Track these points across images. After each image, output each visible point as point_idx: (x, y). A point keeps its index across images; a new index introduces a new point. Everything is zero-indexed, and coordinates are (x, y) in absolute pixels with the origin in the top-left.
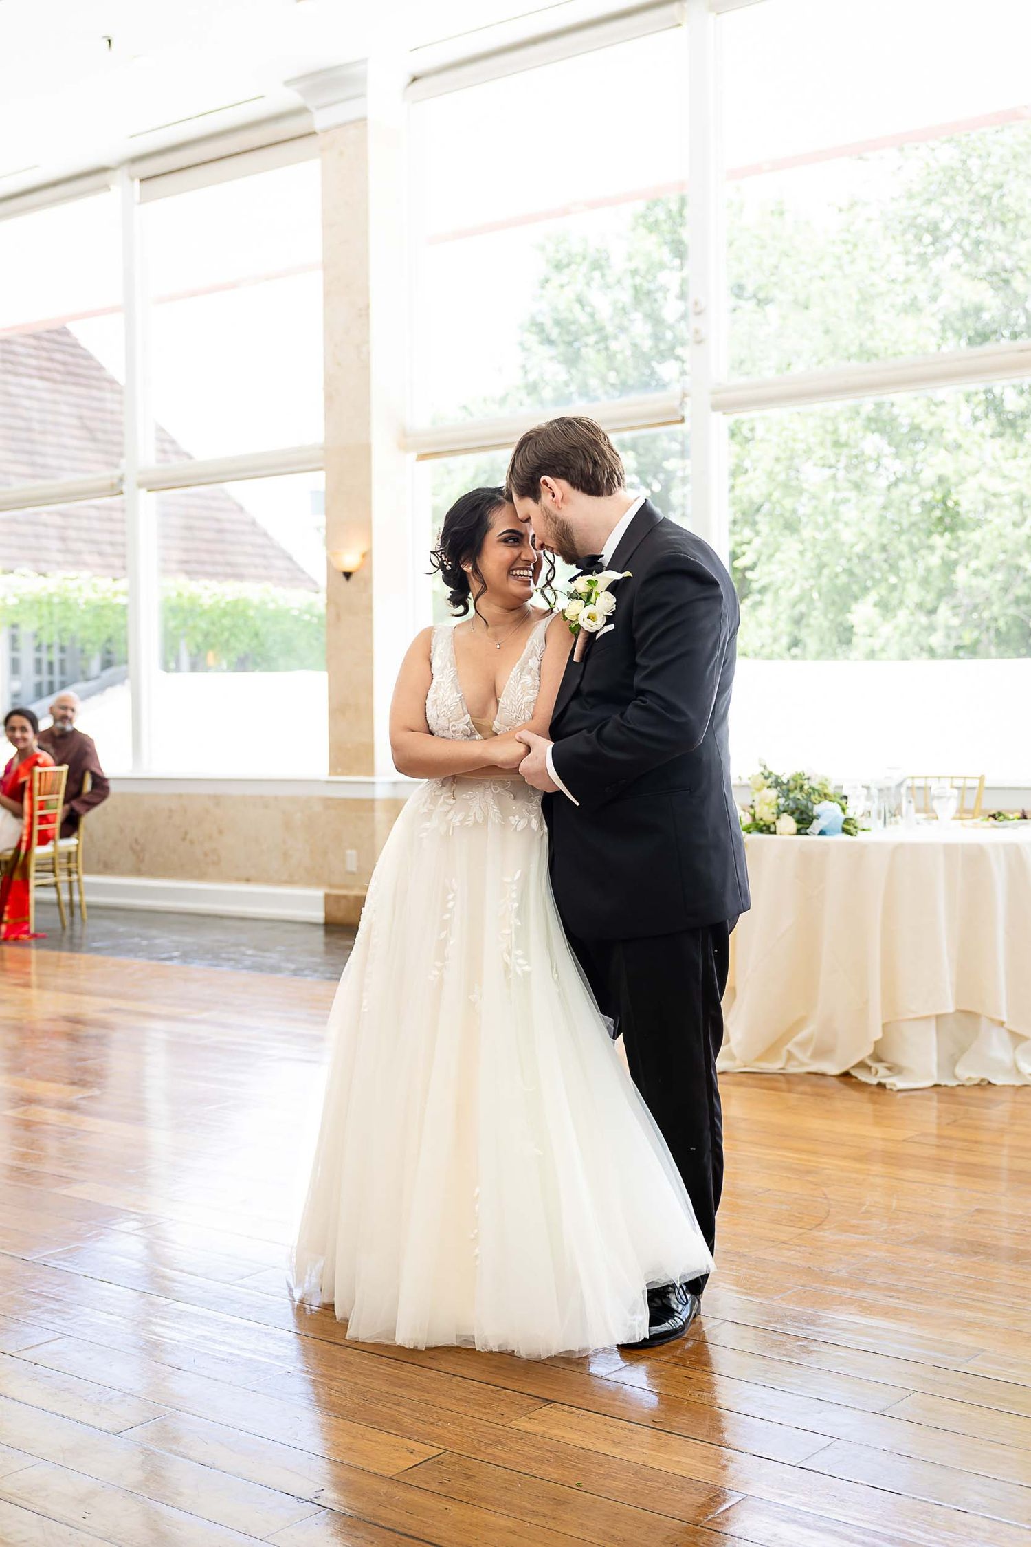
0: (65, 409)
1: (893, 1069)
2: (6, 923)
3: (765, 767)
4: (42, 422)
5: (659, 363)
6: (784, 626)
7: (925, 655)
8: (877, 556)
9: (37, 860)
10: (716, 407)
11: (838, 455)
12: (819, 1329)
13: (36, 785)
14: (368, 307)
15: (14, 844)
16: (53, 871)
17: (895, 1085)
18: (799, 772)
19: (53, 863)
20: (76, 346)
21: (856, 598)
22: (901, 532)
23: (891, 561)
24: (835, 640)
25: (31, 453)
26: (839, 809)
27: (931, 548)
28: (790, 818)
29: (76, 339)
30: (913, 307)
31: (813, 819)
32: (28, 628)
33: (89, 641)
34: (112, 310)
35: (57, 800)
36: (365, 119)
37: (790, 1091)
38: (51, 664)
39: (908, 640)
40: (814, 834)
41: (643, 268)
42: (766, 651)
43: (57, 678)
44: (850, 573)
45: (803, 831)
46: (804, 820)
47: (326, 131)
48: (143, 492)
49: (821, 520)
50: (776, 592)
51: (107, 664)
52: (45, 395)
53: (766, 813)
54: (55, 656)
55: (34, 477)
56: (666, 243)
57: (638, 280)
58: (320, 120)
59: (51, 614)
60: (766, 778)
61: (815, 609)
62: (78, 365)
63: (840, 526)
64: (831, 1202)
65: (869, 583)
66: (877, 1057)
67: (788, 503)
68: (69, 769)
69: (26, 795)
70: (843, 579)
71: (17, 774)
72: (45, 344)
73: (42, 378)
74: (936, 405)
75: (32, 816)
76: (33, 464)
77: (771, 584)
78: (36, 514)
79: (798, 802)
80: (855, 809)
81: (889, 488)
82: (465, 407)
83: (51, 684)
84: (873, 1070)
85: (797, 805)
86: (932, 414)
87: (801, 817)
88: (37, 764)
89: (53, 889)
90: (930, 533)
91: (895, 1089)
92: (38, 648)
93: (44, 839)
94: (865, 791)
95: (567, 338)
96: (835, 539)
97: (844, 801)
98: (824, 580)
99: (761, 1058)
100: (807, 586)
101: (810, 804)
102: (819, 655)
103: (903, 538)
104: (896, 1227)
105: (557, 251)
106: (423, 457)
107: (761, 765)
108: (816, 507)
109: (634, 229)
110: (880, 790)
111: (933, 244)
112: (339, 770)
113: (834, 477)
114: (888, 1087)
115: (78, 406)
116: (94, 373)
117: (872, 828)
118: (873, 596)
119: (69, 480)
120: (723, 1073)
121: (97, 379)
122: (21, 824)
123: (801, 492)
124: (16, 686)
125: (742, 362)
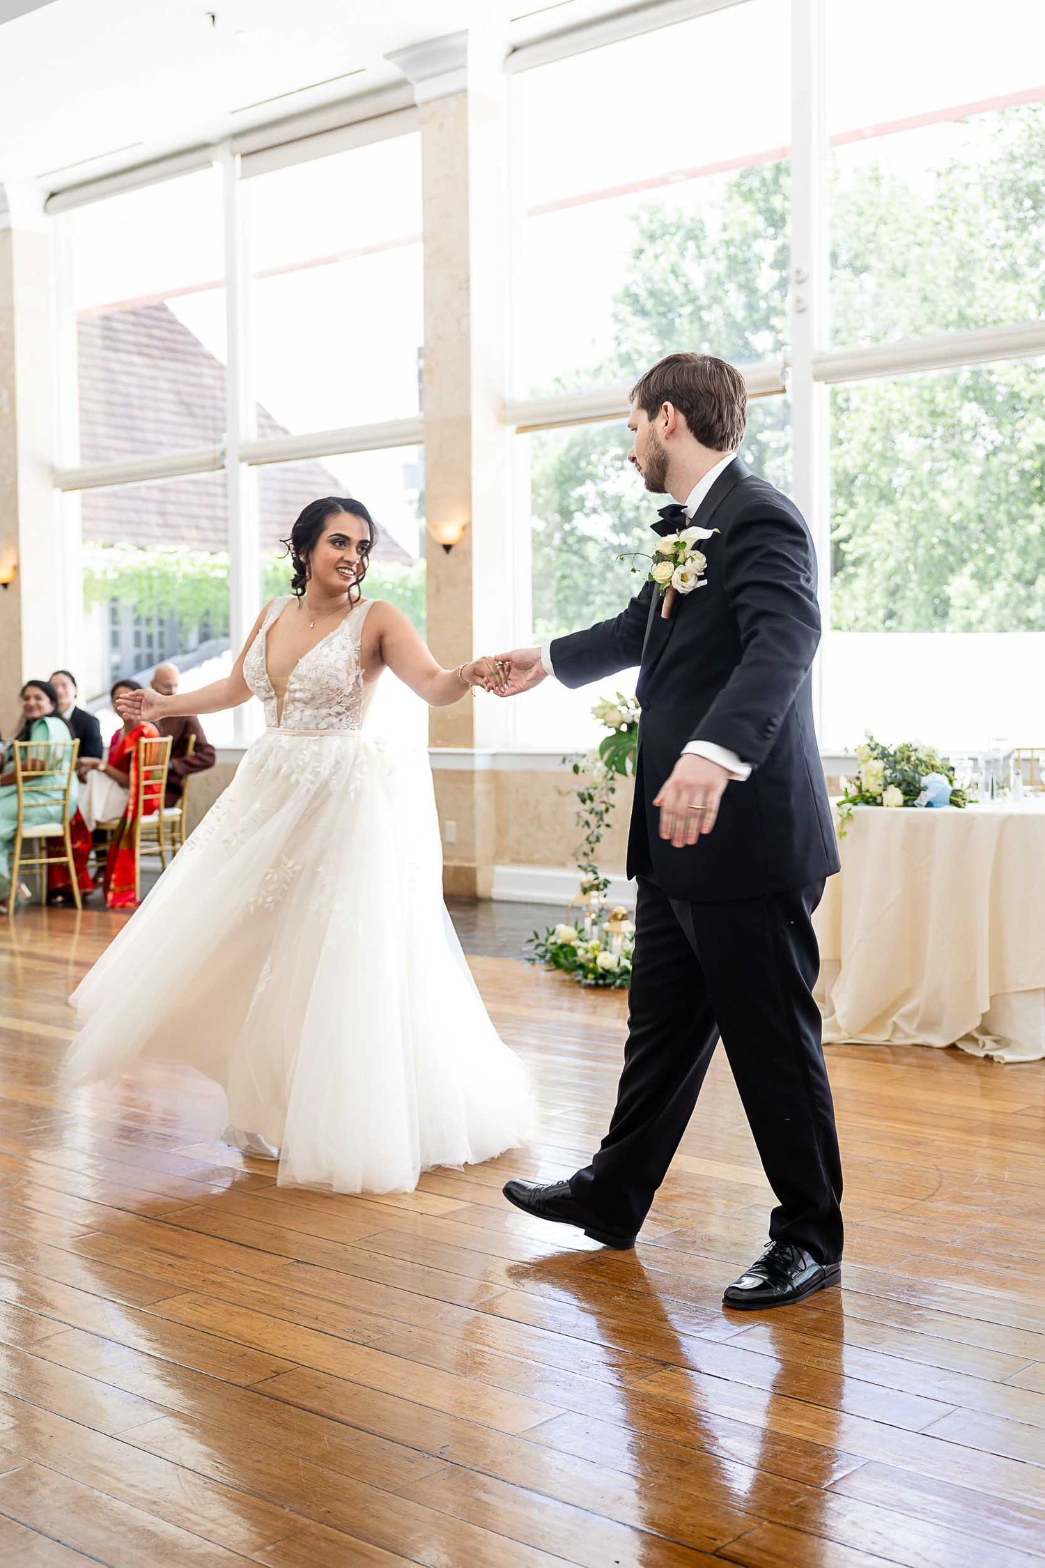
0: (162, 384)
1: (1001, 1042)
2: (113, 891)
3: (871, 738)
4: (140, 397)
5: (753, 334)
6: (879, 598)
7: (1023, 627)
8: (975, 527)
9: (142, 829)
10: (818, 377)
11: (934, 425)
12: (935, 1299)
13: (142, 755)
14: (468, 280)
15: (120, 813)
16: (158, 840)
17: (1003, 1058)
18: (906, 743)
19: (158, 833)
20: (173, 321)
21: (952, 571)
22: (1000, 501)
23: (988, 531)
24: (931, 612)
25: (133, 429)
26: (946, 780)
27: (1031, 518)
28: (897, 789)
29: (173, 315)
30: (1014, 274)
31: (920, 790)
32: (128, 600)
33: (187, 614)
34: (214, 285)
35: (162, 770)
36: (464, 91)
37: (895, 1063)
38: (150, 638)
39: (1006, 612)
40: (921, 805)
41: (738, 237)
42: (862, 623)
43: (156, 651)
44: (946, 543)
45: (910, 803)
46: (911, 792)
47: (426, 103)
48: (244, 466)
49: (917, 491)
50: (871, 565)
51: (204, 637)
52: (144, 371)
53: (872, 785)
54: (155, 629)
55: (134, 452)
56: (760, 212)
57: (733, 250)
58: (421, 93)
59: (151, 588)
60: (873, 749)
61: (910, 581)
62: (175, 341)
63: (936, 495)
64: (944, 1174)
65: (966, 555)
66: (984, 1030)
67: (884, 473)
68: (173, 741)
69: (132, 766)
70: (940, 551)
71: (124, 745)
72: (143, 320)
73: (140, 354)
74: (1035, 372)
75: (137, 786)
76: (133, 440)
77: (866, 555)
78: (137, 488)
79: (905, 773)
80: (962, 780)
81: (987, 456)
82: (558, 380)
83: (150, 657)
84: (980, 1043)
85: (904, 776)
86: (1032, 382)
87: (907, 789)
88: (142, 735)
89: (158, 858)
90: (1029, 503)
91: (1002, 1062)
92: (137, 621)
93: (150, 808)
94: (971, 763)
95: (662, 309)
96: (931, 509)
97: (952, 772)
98: (920, 552)
99: (864, 1031)
100: (902, 557)
101: (917, 775)
102: (916, 627)
103: (1002, 507)
104: (1010, 1198)
105: (651, 221)
106: (522, 429)
107: (867, 736)
108: (913, 477)
109: (730, 199)
110: (988, 762)
111: (1034, 208)
112: (439, 742)
113: (931, 448)
114: (996, 1059)
115: (174, 381)
116: (190, 348)
117: (979, 800)
118: (969, 569)
119: (165, 455)
120: (828, 1044)
121: (195, 355)
122: (128, 793)
123: (897, 462)
124: (116, 658)
125: (837, 331)
